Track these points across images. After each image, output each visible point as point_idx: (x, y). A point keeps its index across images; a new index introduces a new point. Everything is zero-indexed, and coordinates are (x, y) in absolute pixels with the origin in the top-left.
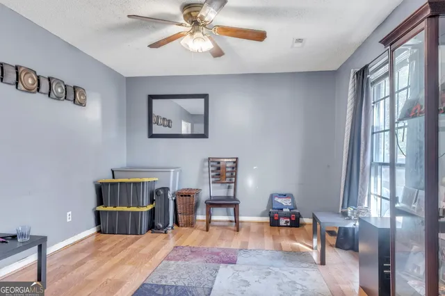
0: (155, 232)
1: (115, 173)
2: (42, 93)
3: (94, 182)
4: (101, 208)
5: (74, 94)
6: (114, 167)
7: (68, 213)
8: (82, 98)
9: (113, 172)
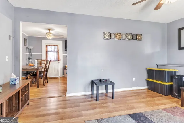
0: (173, 96)
1: (158, 66)
2: (123, 39)
3: (146, 69)
4: (148, 79)
5: (136, 37)
6: (158, 63)
7: (133, 79)
8: (140, 38)
9: (157, 65)
